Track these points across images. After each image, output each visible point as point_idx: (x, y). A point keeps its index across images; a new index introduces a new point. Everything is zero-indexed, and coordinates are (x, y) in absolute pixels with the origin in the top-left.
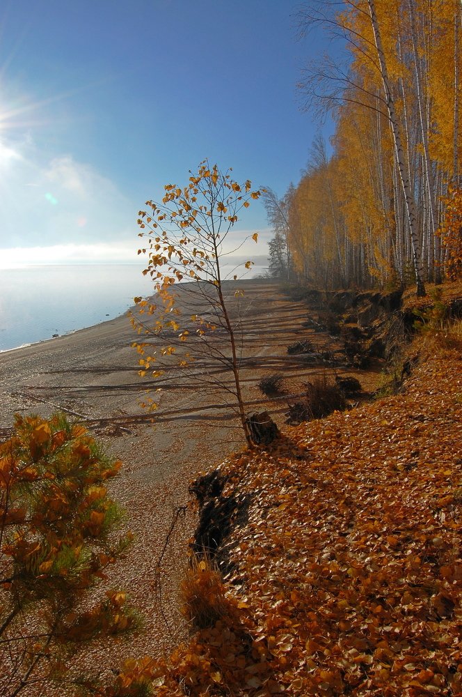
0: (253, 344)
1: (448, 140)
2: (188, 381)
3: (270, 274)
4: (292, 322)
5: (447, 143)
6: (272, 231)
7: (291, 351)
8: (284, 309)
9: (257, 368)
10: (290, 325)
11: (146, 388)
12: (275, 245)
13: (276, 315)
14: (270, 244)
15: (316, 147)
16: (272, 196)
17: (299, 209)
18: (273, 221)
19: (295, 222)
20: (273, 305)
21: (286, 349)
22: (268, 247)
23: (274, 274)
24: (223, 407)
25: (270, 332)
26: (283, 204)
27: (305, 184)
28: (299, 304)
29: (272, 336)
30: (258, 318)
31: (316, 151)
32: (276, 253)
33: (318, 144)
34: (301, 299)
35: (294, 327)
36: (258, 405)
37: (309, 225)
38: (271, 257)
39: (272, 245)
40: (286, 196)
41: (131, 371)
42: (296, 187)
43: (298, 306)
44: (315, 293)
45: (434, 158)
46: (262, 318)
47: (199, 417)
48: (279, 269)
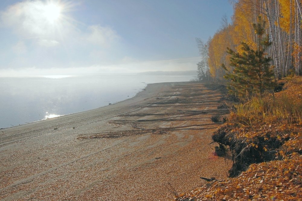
0: (200, 106)
1: (288, 20)
2: (179, 118)
3: (198, 79)
4: (215, 98)
5: (287, 21)
6: (201, 58)
7: (218, 108)
8: (209, 93)
9: (206, 114)
10: (214, 99)
11: (164, 121)
12: (200, 65)
13: (206, 96)
14: (198, 64)
15: (223, 20)
16: (201, 42)
17: (214, 48)
18: (202, 54)
19: (211, 54)
20: (204, 92)
21: (217, 108)
22: (197, 66)
23: (200, 79)
24: (199, 125)
25: (207, 102)
26: (206, 46)
27: (217, 36)
28: (215, 91)
29: (208, 103)
30: (198, 97)
31: (224, 22)
32: (201, 69)
33: (224, 19)
34: (216, 89)
35: (217, 100)
36: (213, 125)
37: (218, 56)
38: (198, 71)
39: (199, 65)
40: (207, 42)
41: (154, 116)
42: (212, 38)
43: (215, 92)
44: (223, 86)
45: (282, 27)
46: (200, 97)
47: (190, 129)
48: (202, 77)
